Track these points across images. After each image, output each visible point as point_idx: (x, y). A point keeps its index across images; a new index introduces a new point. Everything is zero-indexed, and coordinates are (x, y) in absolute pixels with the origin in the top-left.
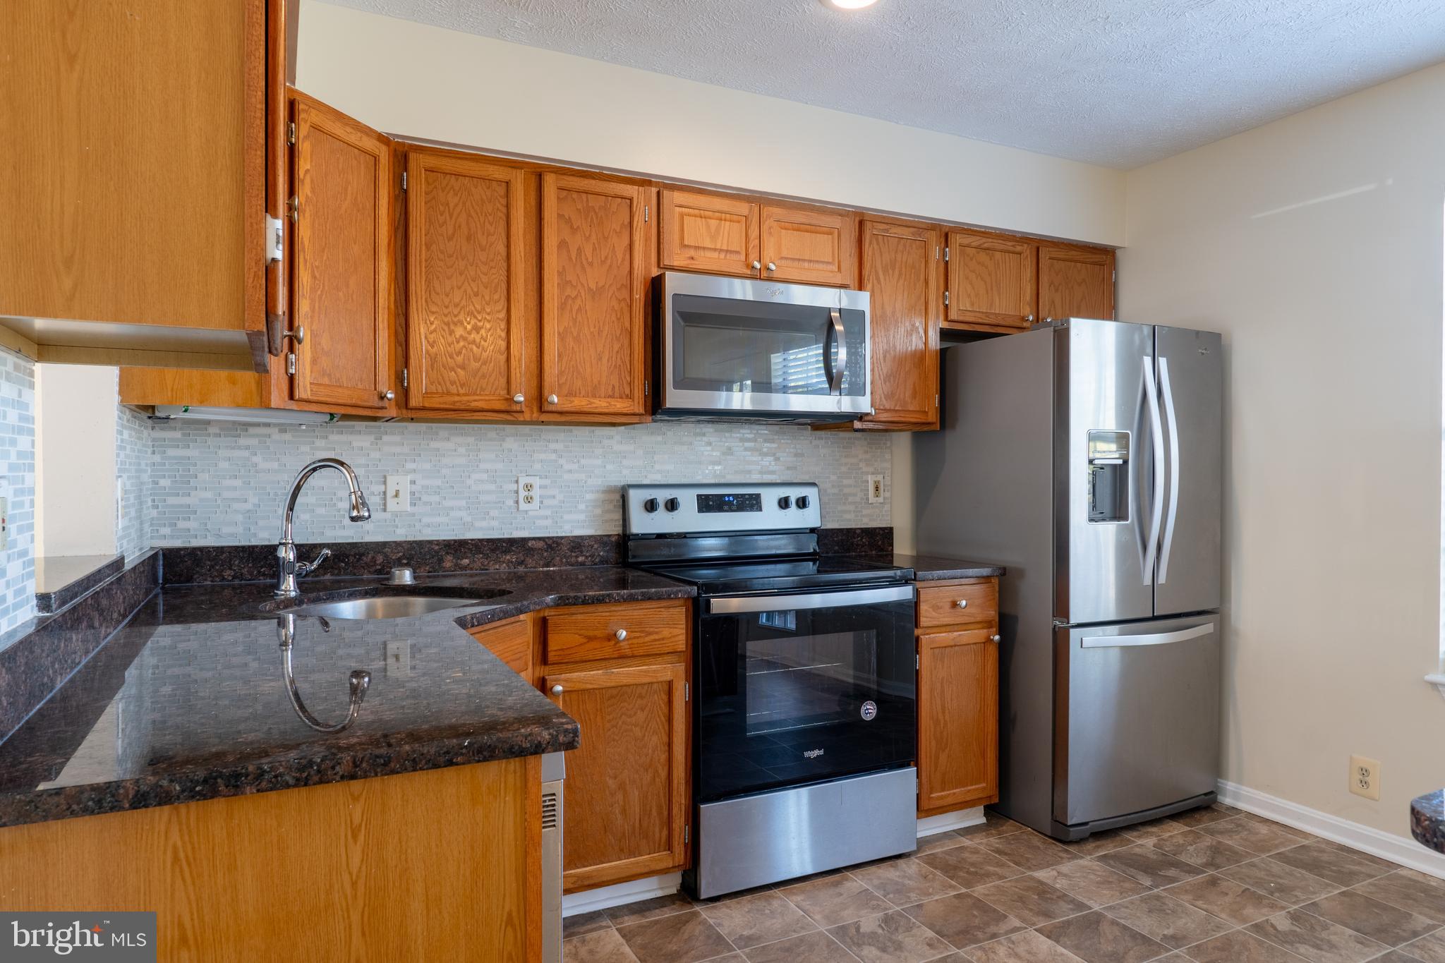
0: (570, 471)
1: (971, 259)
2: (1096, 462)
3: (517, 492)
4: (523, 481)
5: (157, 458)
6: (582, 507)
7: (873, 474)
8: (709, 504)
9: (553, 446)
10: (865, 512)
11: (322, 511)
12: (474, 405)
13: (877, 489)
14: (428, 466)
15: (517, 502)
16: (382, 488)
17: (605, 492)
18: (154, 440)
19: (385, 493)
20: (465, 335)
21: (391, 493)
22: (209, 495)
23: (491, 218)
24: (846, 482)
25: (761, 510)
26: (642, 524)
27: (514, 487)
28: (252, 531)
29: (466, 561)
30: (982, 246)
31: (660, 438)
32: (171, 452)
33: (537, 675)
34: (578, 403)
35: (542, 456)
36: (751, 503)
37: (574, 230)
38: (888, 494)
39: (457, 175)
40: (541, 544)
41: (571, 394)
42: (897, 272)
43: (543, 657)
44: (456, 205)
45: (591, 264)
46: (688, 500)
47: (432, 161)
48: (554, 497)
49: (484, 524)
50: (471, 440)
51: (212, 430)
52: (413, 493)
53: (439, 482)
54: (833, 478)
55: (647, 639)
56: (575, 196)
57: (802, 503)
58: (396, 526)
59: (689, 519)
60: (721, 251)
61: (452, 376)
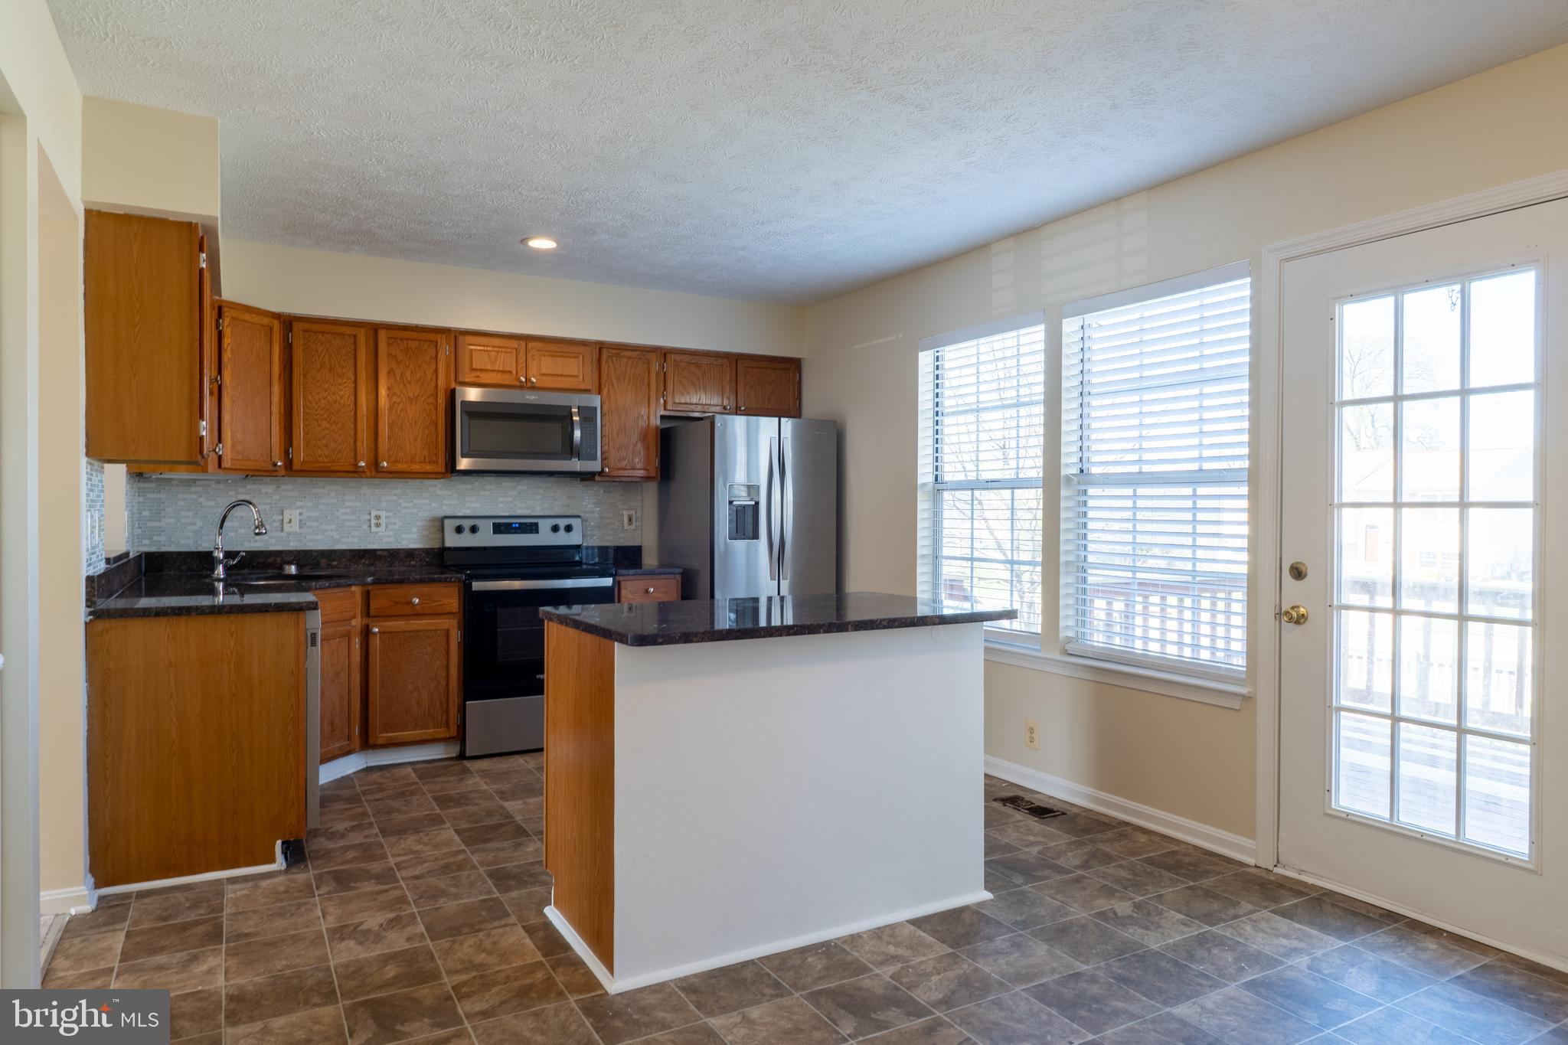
0: (406, 508)
1: (684, 370)
2: (735, 503)
3: (370, 520)
4: (374, 513)
5: (141, 499)
6: (414, 530)
7: (627, 510)
8: (499, 529)
9: (394, 492)
10: (622, 535)
12: (334, 468)
13: (630, 520)
14: (311, 504)
15: (370, 527)
16: (281, 517)
17: (430, 521)
18: (139, 488)
19: (282, 520)
20: (328, 426)
21: (286, 520)
22: (172, 521)
23: (344, 358)
24: (606, 515)
25: (537, 532)
26: (452, 541)
27: (368, 517)
28: (199, 542)
29: (335, 563)
30: (692, 361)
31: (470, 487)
32: (150, 495)
33: (364, 622)
34: (400, 467)
35: (387, 498)
36: (533, 528)
37: (398, 363)
38: (639, 524)
39: (323, 333)
40: (385, 553)
41: (396, 461)
42: (627, 379)
43: (367, 612)
44: (322, 352)
45: (410, 382)
46: (487, 527)
47: (307, 326)
48: (395, 524)
49: (348, 540)
50: (339, 487)
51: (173, 482)
52: (300, 521)
53: (316, 514)
54: (597, 512)
55: (434, 604)
56: (399, 341)
57: (569, 529)
58: (290, 541)
59: (486, 538)
60: (499, 371)
61: (320, 451)
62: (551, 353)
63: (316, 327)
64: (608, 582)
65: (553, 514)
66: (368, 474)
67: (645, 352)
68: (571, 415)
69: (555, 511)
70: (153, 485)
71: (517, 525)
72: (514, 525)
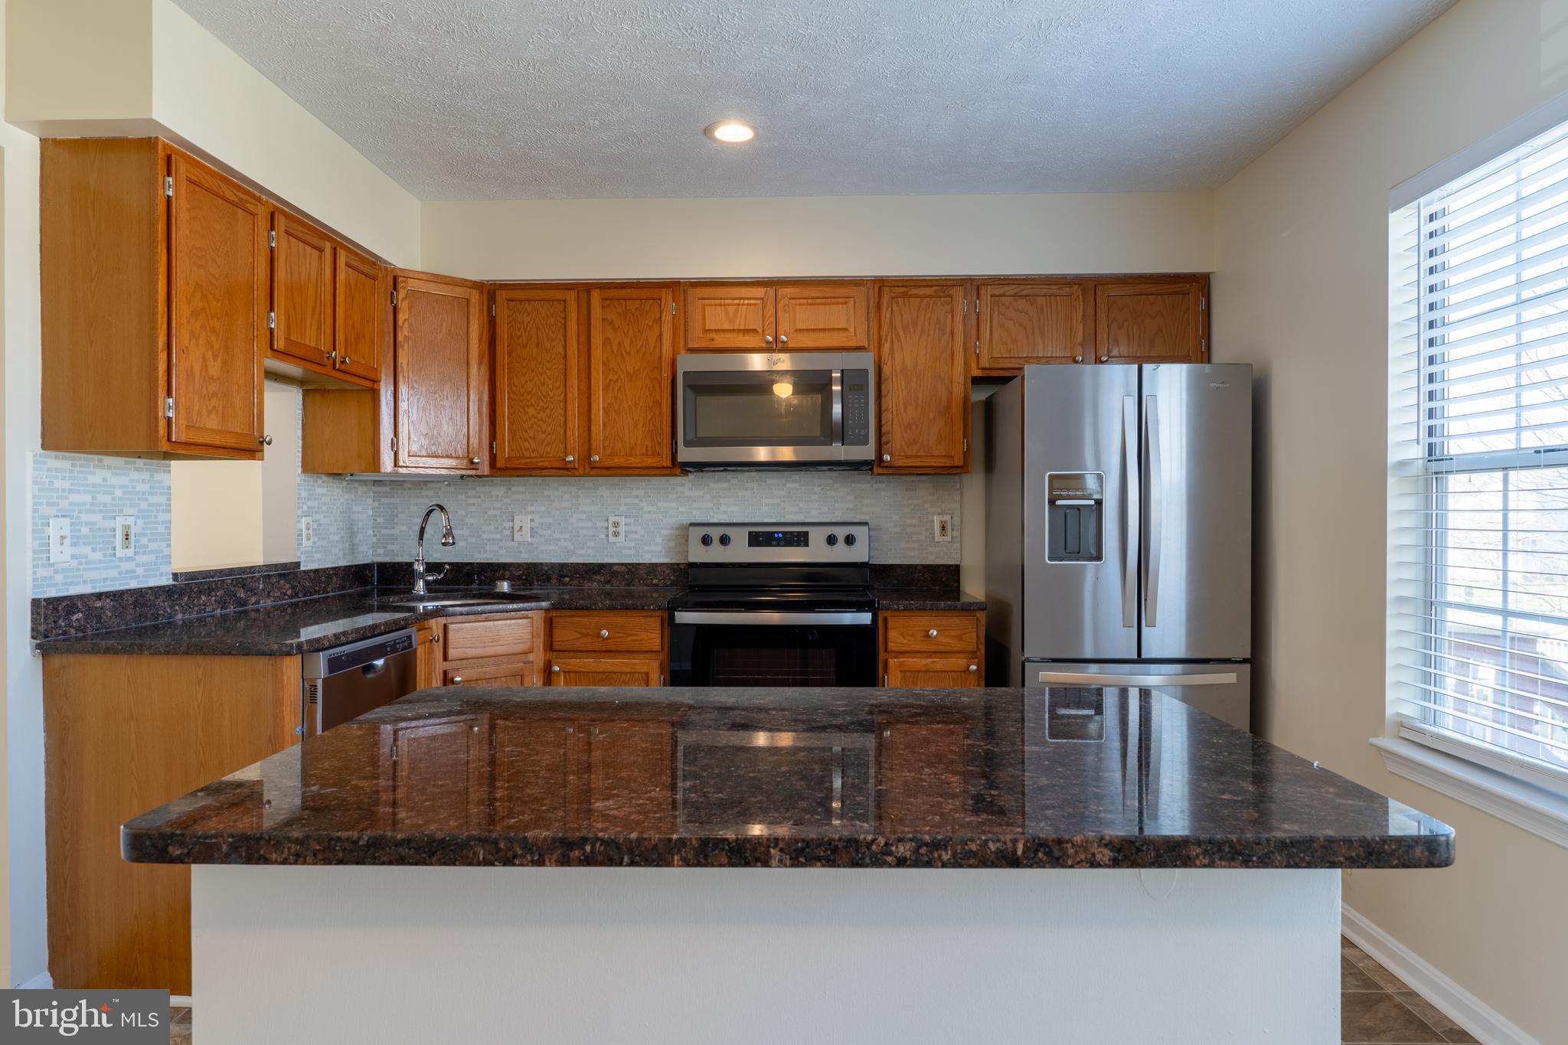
0: (649, 512)
1: (1008, 308)
2: (1059, 502)
3: (607, 528)
4: (612, 519)
5: (376, 504)
6: (659, 540)
7: (939, 514)
8: (758, 539)
9: (635, 492)
10: (931, 549)
11: (473, 540)
12: (540, 464)
13: (943, 528)
14: (543, 509)
15: (608, 536)
16: (511, 524)
17: (678, 529)
18: (374, 492)
19: (513, 528)
20: (535, 414)
21: (517, 528)
22: (404, 528)
23: (553, 329)
24: (909, 521)
25: (807, 545)
26: (699, 554)
27: (605, 524)
28: (430, 553)
29: (567, 579)
30: (1019, 294)
31: (726, 485)
32: (384, 500)
33: (547, 658)
34: (617, 461)
35: (628, 501)
36: (799, 539)
37: (615, 329)
38: (956, 534)
39: (529, 301)
40: (623, 568)
41: (613, 454)
42: (919, 328)
43: (550, 646)
44: (529, 322)
45: (629, 353)
46: (740, 537)
47: (512, 294)
48: (636, 532)
49: (582, 552)
50: (573, 489)
51: (407, 486)
52: (532, 528)
53: (551, 520)
54: (895, 517)
55: (628, 639)
56: (616, 303)
57: (850, 540)
58: (521, 552)
59: (740, 552)
60: (739, 330)
61: (527, 445)
62: (810, 301)
63: (521, 295)
64: (865, 618)
65: (834, 521)
66: (581, 471)
67: (943, 287)
68: (830, 382)
69: (837, 516)
70: (387, 489)
71: (780, 535)
72: (776, 535)
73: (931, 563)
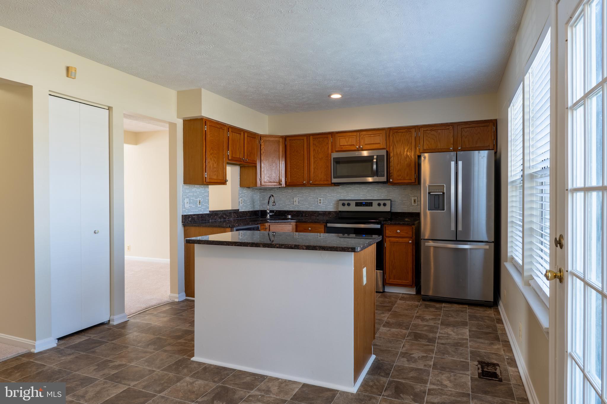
0: (329, 197)
1: (429, 134)
3: (318, 201)
4: (319, 199)
6: (332, 204)
7: (413, 197)
8: (358, 204)
9: (325, 191)
10: (411, 208)
11: (283, 204)
12: (298, 184)
13: (415, 201)
14: (301, 196)
15: (318, 203)
17: (337, 201)
20: (296, 170)
21: (294, 201)
23: (301, 147)
24: (404, 199)
25: (372, 206)
26: (342, 209)
29: (307, 215)
30: (433, 129)
31: (350, 189)
32: (262, 194)
34: (317, 183)
35: (323, 193)
36: (370, 204)
37: (316, 146)
38: (419, 203)
39: (295, 140)
40: (322, 212)
42: (401, 142)
44: (295, 146)
46: (353, 204)
47: (291, 138)
48: (325, 202)
49: (311, 208)
50: (309, 190)
52: (298, 201)
53: (303, 199)
54: (400, 198)
55: (316, 230)
56: (316, 139)
57: (385, 205)
58: (296, 208)
59: (353, 208)
60: (349, 145)
61: (294, 179)
62: (369, 136)
63: (293, 138)
64: (378, 226)
65: (381, 199)
66: (308, 185)
67: (408, 129)
68: (373, 159)
69: (382, 198)
70: (263, 191)
71: (364, 203)
72: (363, 203)
73: (411, 212)
